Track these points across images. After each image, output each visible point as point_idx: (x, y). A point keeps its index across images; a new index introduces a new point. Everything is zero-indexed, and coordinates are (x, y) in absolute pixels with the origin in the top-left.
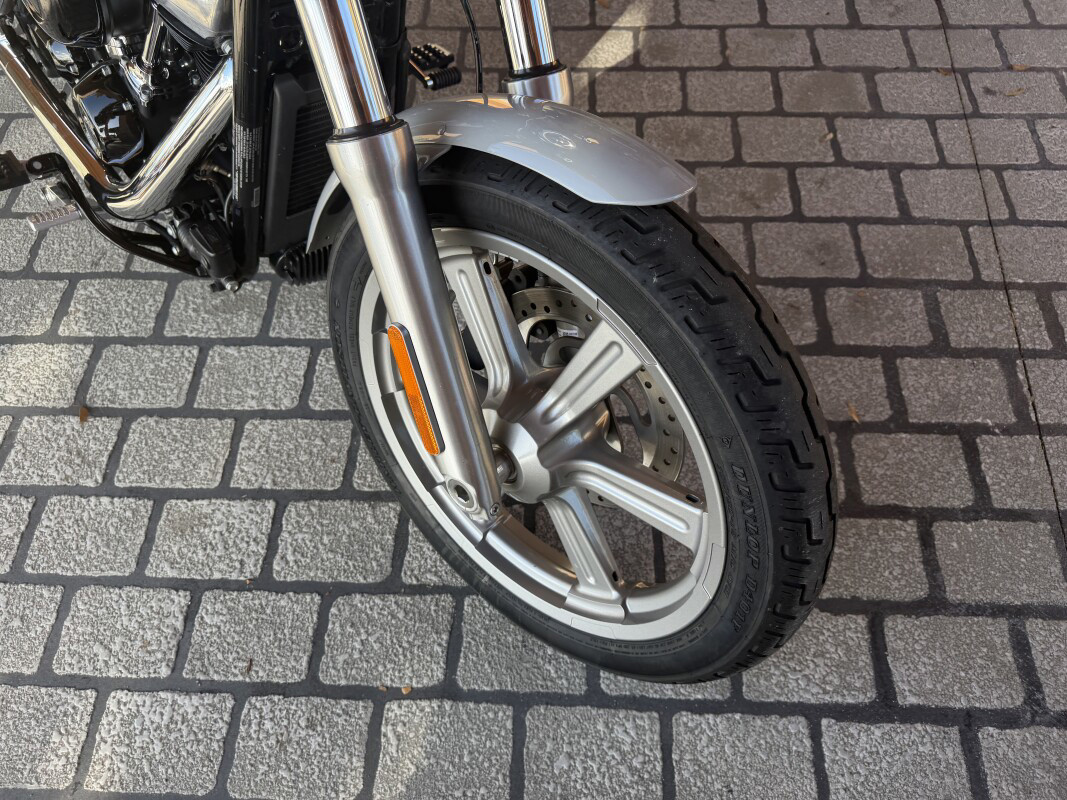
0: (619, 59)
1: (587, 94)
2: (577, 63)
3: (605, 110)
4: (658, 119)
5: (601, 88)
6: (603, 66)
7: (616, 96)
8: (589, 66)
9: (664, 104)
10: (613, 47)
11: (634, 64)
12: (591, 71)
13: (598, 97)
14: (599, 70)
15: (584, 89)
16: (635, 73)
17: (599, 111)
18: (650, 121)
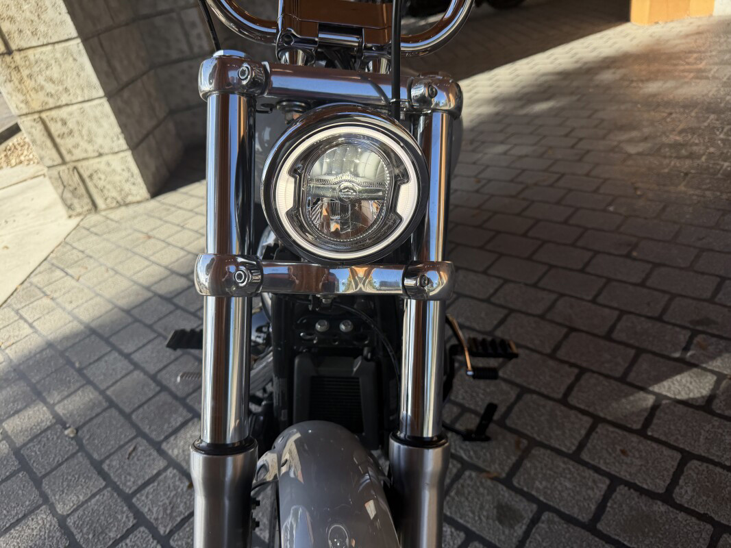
0: (691, 395)
1: (646, 414)
2: (650, 385)
3: (656, 435)
4: (705, 465)
5: (662, 415)
6: (673, 396)
7: (672, 427)
8: (660, 391)
9: (719, 453)
10: (691, 383)
11: (706, 406)
12: (659, 397)
13: (655, 421)
14: (666, 397)
15: (645, 410)
16: (702, 413)
17: (650, 434)
18: (696, 463)
